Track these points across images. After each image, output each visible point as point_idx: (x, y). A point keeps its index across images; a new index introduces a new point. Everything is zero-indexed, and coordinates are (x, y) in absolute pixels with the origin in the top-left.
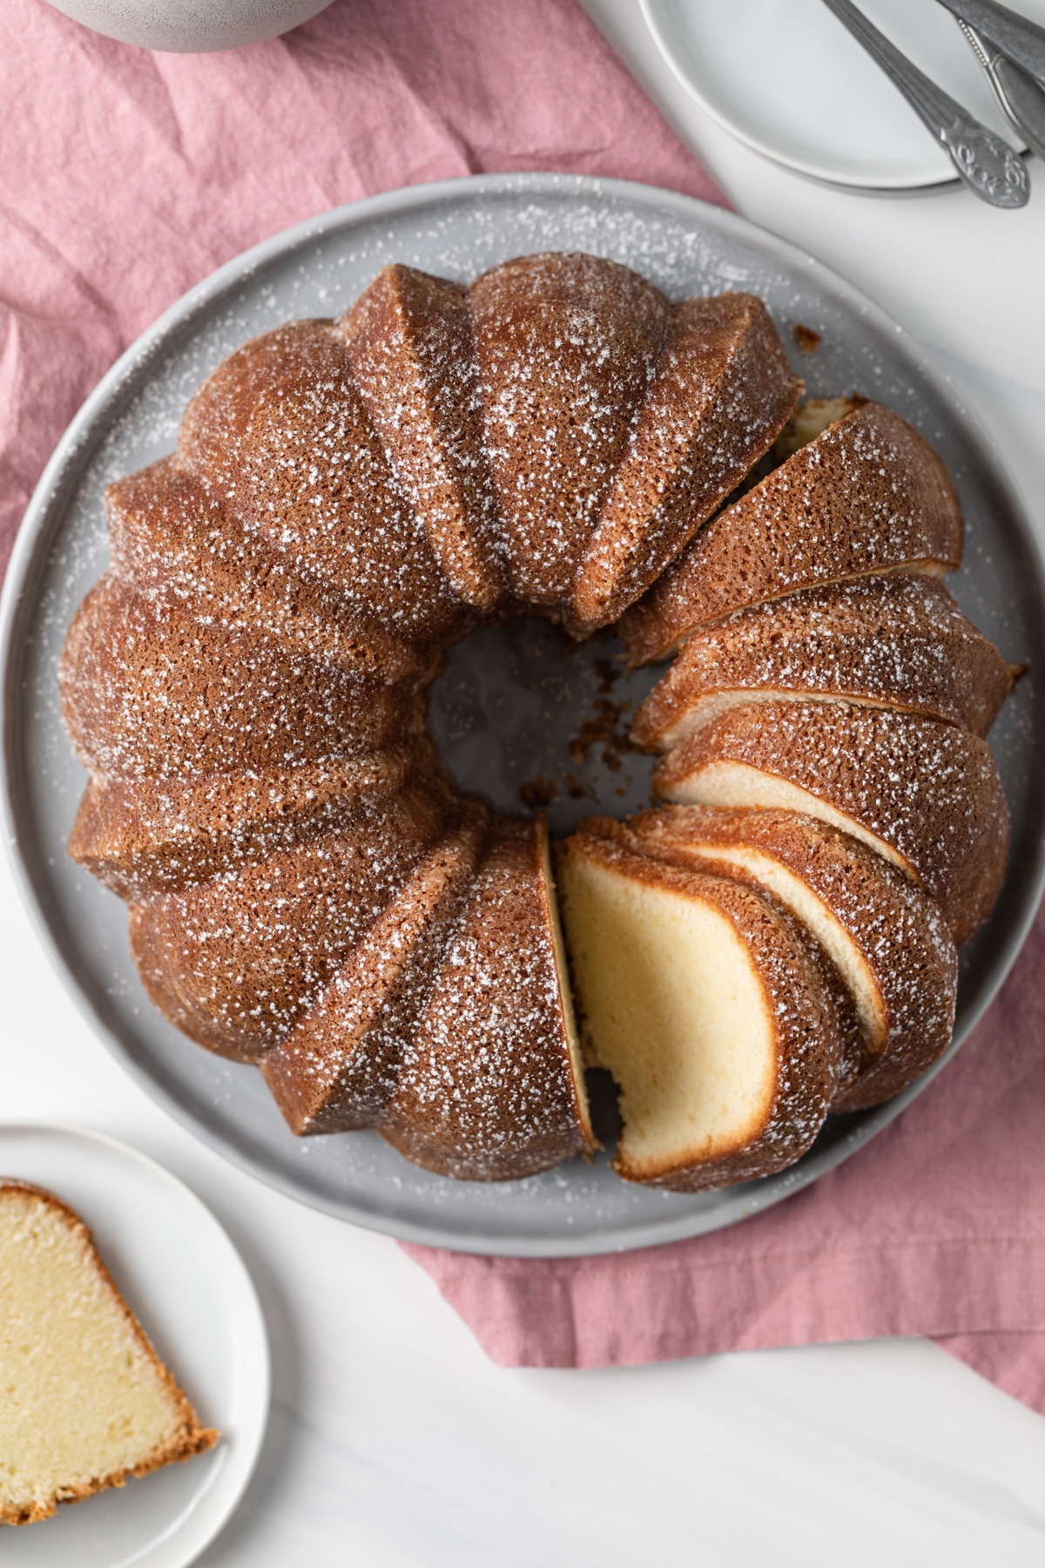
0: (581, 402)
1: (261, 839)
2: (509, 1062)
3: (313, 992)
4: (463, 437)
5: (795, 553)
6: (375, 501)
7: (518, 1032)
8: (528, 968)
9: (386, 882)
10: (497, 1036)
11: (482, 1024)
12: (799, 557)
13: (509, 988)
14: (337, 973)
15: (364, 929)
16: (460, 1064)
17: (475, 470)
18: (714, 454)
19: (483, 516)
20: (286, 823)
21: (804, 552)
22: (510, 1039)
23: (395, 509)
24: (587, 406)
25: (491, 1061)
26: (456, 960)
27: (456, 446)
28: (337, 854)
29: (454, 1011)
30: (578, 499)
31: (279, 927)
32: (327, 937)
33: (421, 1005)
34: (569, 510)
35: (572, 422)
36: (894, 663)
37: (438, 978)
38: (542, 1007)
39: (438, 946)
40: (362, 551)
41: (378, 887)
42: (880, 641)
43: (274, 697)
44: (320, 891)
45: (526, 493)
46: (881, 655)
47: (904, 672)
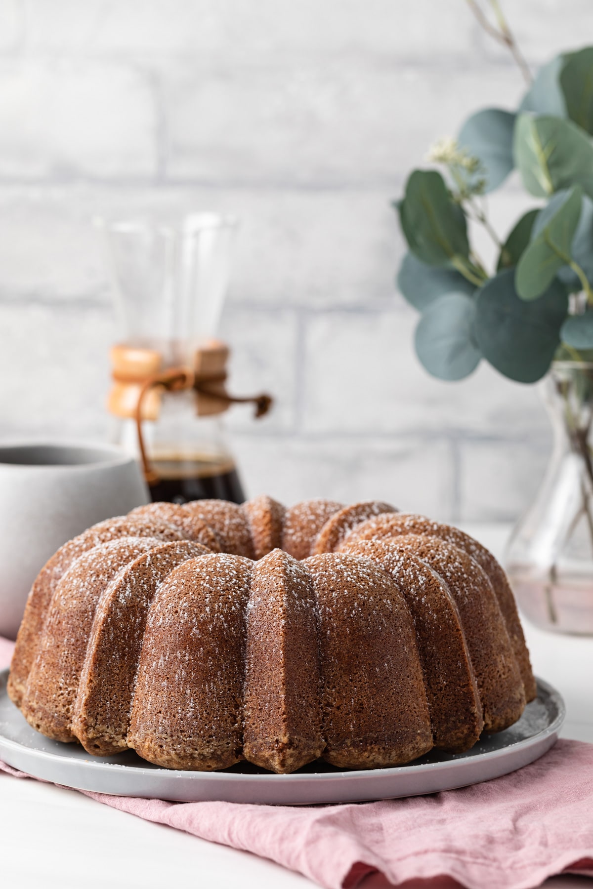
42: (398, 553)
46: (393, 558)
47: (398, 572)
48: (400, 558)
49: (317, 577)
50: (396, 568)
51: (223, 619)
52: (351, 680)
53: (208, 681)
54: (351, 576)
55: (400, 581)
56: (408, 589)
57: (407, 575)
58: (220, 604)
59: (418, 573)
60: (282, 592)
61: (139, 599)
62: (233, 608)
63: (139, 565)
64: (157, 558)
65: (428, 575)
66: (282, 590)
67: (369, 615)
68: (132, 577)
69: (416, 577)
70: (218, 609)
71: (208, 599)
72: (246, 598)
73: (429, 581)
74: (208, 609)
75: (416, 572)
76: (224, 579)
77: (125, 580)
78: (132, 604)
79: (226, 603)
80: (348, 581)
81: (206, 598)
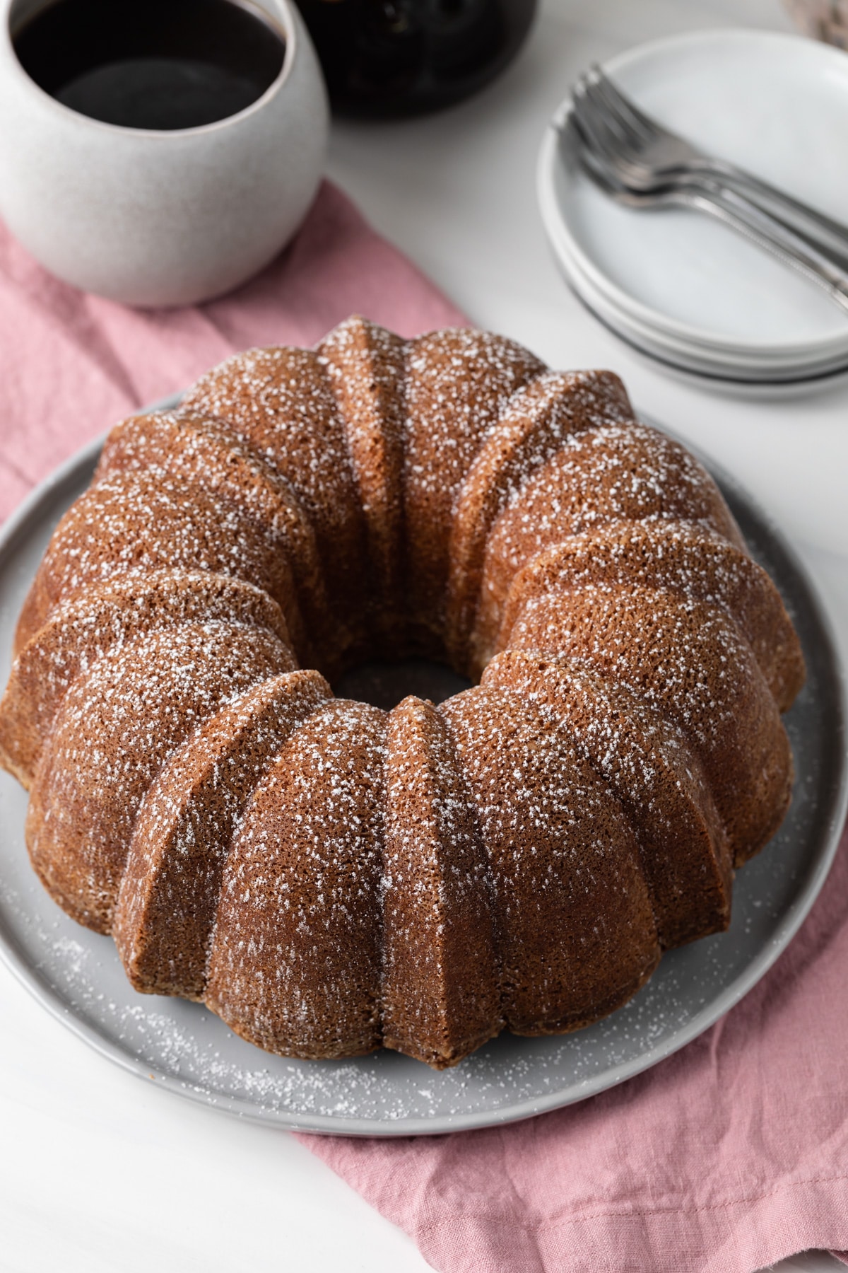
0: (650, 470)
1: (200, 464)
2: (159, 701)
3: (116, 565)
4: (569, 417)
5: (617, 637)
6: (484, 394)
7: (185, 691)
8: (237, 674)
9: (228, 562)
10: (172, 679)
11: (174, 664)
12: (618, 642)
13: (212, 666)
14: (141, 567)
15: (185, 564)
16: (134, 674)
17: (552, 436)
18: (684, 569)
19: (526, 462)
20: (224, 469)
21: (623, 641)
22: (177, 689)
23: (487, 409)
24: (651, 476)
25: (152, 690)
26: (206, 629)
27: (560, 415)
28: (225, 518)
29: (170, 645)
30: (585, 507)
31: (147, 509)
32: (162, 541)
33: (158, 628)
34: (573, 506)
35: (634, 471)
36: (608, 748)
37: (186, 626)
38: (215, 698)
39: (208, 613)
40: (444, 406)
41: (221, 557)
42: (609, 723)
43: (304, 415)
44: (192, 517)
45: (562, 474)
46: (603, 734)
47: (611, 762)
48: (613, 733)
49: (488, 817)
50: (608, 754)
51: (346, 911)
52: (544, 960)
53: (326, 982)
54: (541, 815)
55: (614, 777)
56: (626, 791)
57: (624, 768)
58: (340, 889)
59: (642, 762)
60: (437, 878)
61: (208, 846)
62: (360, 892)
63: (202, 785)
64: (229, 766)
65: (657, 763)
66: (436, 875)
67: (570, 879)
68: (194, 812)
69: (639, 771)
70: (337, 896)
71: (319, 883)
72: (378, 869)
73: (660, 774)
74: (321, 898)
75: (639, 761)
76: (341, 840)
77: (183, 816)
78: (198, 854)
79: (349, 886)
80: (535, 828)
81: (317, 880)
